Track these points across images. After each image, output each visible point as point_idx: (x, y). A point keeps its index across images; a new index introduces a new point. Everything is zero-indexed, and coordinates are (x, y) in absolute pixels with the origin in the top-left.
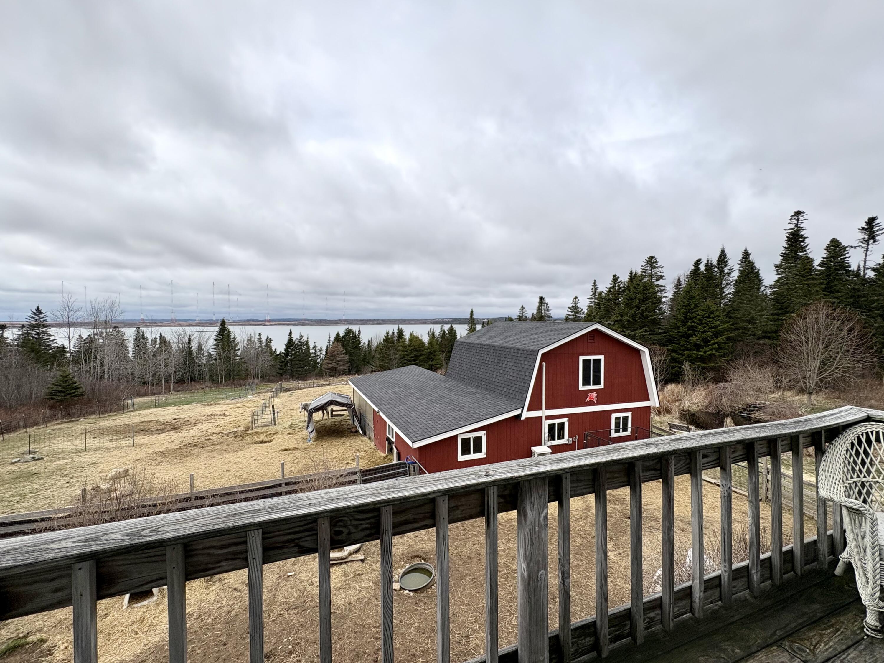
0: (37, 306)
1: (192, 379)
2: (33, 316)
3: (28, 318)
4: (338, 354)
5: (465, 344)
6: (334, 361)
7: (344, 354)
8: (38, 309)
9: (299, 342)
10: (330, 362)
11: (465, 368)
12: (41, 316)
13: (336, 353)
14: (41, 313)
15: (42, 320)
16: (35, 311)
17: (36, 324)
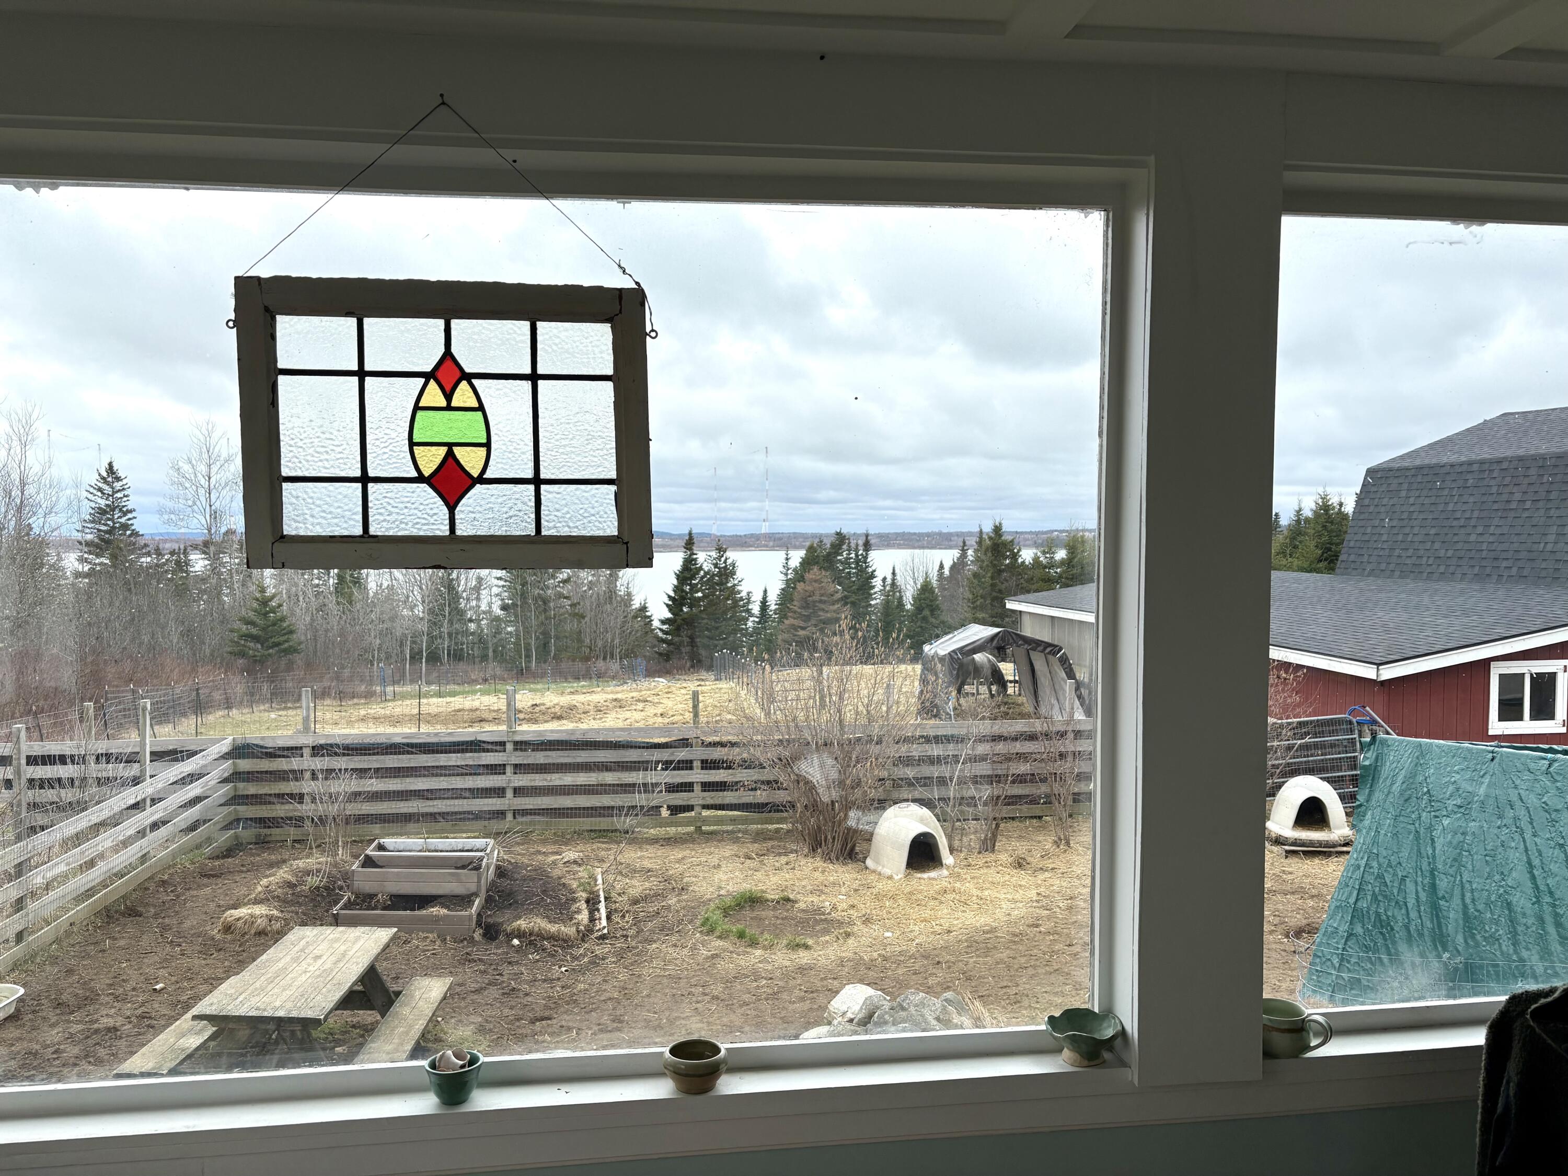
0: (108, 461)
1: (457, 656)
2: (100, 485)
3: (92, 490)
4: (821, 601)
5: (1413, 472)
6: (813, 622)
7: (838, 601)
8: (111, 469)
9: (716, 565)
10: (802, 624)
11: (1420, 538)
12: (118, 485)
13: (816, 598)
14: (118, 479)
15: (119, 495)
16: (105, 474)
17: (107, 505)
